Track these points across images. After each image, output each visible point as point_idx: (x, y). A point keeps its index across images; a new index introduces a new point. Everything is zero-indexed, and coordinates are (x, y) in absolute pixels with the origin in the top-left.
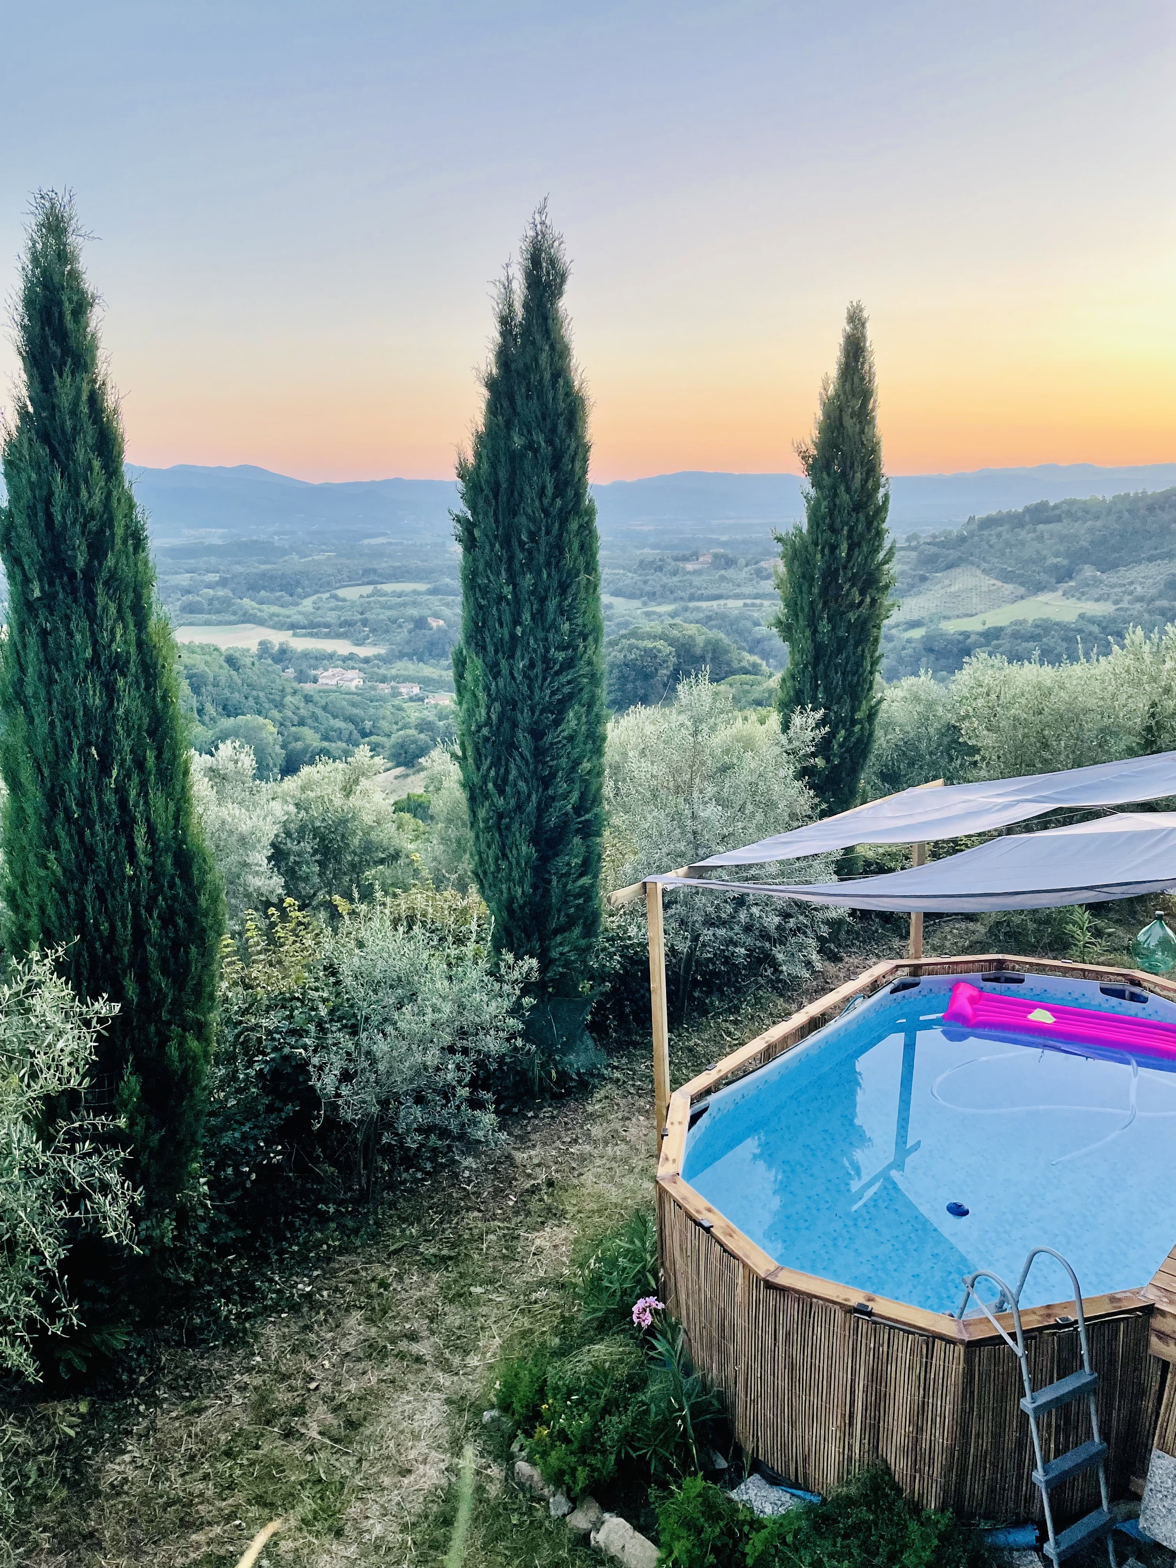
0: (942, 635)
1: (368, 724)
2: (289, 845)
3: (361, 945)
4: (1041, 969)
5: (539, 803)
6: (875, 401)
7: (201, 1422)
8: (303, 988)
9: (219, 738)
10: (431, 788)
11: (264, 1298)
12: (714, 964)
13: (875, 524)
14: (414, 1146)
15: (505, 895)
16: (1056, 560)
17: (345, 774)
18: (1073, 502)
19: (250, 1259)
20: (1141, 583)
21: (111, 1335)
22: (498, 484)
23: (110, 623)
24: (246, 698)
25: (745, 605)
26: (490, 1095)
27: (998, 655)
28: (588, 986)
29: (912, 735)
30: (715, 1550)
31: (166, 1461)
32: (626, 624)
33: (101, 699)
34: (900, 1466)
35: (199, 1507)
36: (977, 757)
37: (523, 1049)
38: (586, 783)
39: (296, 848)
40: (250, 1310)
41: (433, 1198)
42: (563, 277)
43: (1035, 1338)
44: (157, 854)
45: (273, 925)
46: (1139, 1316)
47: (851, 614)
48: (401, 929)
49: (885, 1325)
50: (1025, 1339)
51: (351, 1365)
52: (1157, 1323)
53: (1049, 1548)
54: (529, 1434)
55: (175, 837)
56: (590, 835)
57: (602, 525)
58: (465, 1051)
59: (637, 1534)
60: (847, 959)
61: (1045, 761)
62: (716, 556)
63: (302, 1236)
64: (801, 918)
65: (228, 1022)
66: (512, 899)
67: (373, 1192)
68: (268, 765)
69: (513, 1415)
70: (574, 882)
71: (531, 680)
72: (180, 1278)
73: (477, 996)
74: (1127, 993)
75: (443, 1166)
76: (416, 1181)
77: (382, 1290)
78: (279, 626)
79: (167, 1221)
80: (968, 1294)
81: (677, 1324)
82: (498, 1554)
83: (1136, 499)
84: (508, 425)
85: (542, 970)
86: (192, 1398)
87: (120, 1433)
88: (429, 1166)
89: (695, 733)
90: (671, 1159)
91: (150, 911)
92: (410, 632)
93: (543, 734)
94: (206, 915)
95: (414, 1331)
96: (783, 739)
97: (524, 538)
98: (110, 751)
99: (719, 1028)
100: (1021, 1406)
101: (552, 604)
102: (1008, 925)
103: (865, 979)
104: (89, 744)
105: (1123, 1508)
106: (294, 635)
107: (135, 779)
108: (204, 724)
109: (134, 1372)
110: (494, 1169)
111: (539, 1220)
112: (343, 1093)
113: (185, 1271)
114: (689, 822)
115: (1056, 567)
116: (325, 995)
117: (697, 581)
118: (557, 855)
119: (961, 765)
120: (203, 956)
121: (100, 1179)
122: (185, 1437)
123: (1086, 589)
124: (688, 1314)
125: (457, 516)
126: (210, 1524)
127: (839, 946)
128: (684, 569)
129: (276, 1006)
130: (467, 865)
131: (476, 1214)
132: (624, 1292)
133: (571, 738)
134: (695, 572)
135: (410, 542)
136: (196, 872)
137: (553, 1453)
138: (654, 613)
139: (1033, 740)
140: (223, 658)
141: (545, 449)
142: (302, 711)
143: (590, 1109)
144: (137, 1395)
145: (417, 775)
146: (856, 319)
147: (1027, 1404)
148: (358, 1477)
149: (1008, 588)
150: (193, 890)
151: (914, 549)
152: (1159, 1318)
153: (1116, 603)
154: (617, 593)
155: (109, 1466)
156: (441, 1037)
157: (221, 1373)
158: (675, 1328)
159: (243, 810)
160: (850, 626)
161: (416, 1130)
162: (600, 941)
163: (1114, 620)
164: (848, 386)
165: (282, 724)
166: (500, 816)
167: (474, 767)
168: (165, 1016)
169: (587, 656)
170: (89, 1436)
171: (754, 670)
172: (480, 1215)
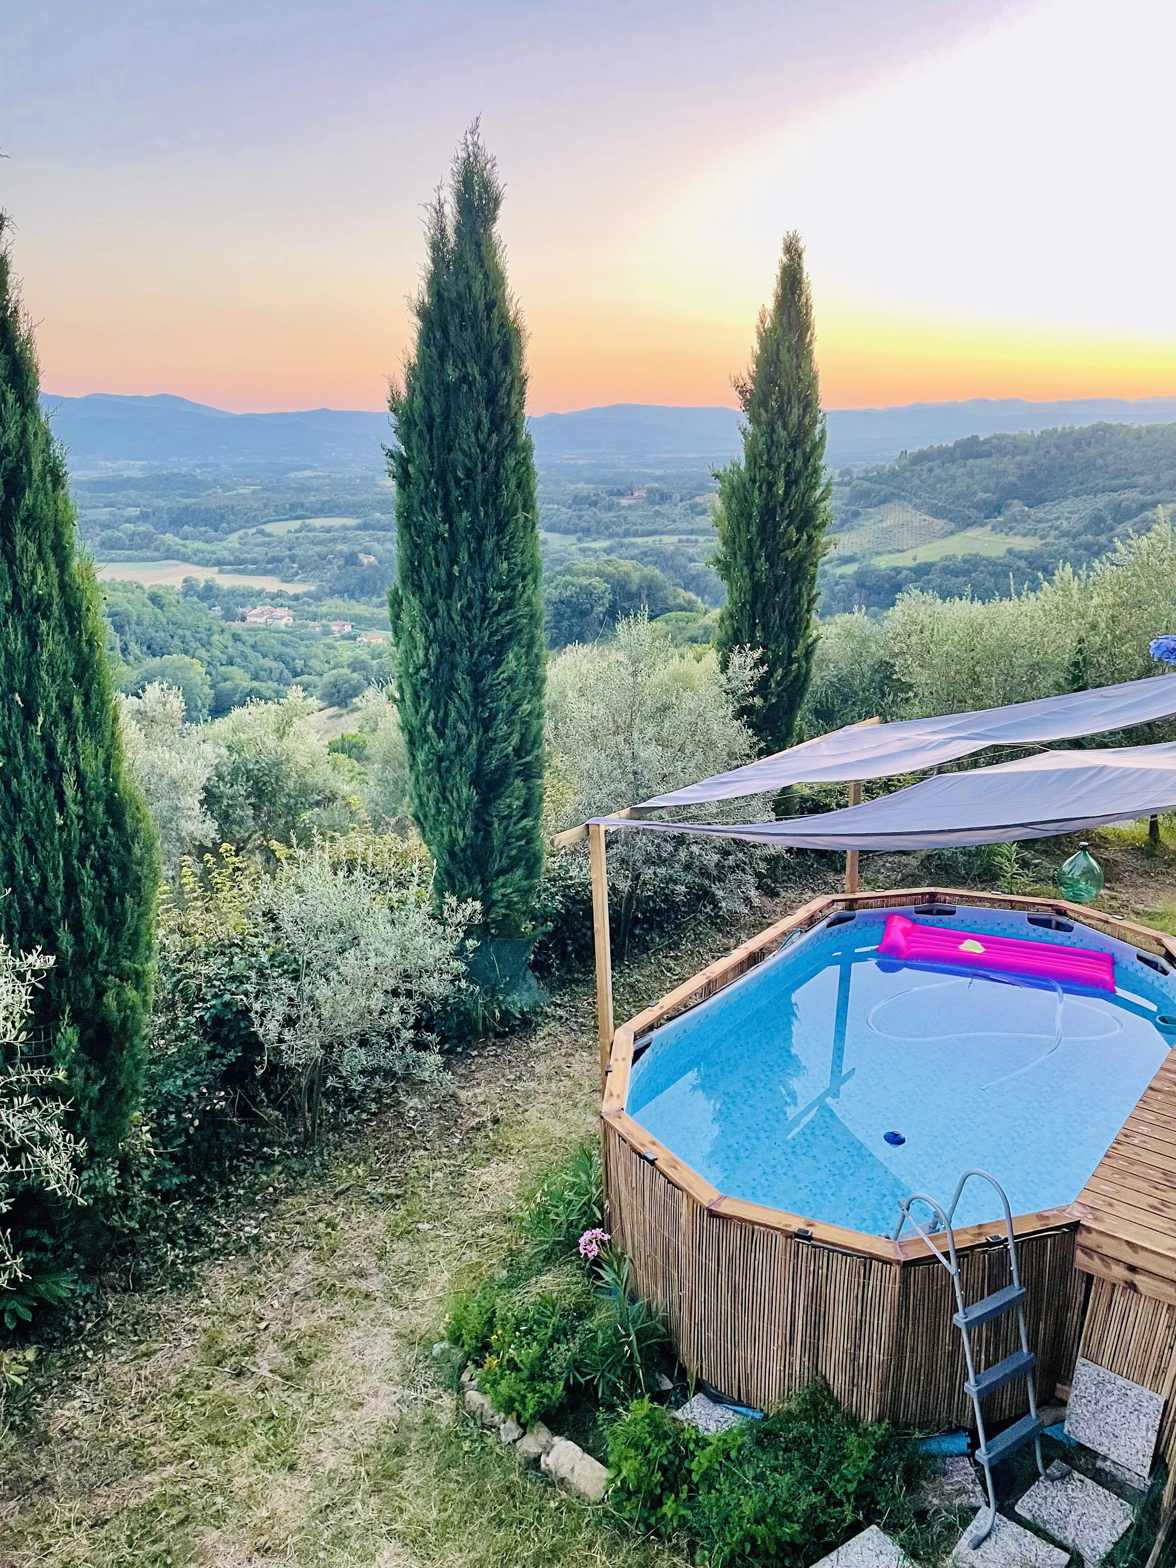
0: (874, 571)
1: (299, 664)
2: (222, 788)
3: (300, 890)
4: (971, 900)
5: (479, 745)
6: (812, 335)
7: (149, 1367)
8: (242, 934)
9: (145, 679)
10: (367, 729)
11: (211, 1242)
12: (654, 902)
13: (812, 460)
14: (359, 1088)
15: (446, 837)
16: (985, 496)
17: (277, 715)
18: (1001, 438)
19: (196, 1203)
20: (1067, 519)
21: (56, 1283)
22: (432, 418)
23: (30, 564)
24: (172, 637)
25: (680, 541)
26: (434, 1035)
27: (930, 591)
28: (530, 926)
29: (845, 672)
30: (663, 1469)
31: (116, 1405)
32: (560, 561)
33: (23, 644)
34: (839, 1383)
35: (151, 1448)
36: (911, 694)
37: (467, 990)
38: (526, 724)
39: (230, 792)
40: (196, 1254)
41: (379, 1138)
42: (496, 202)
43: (967, 1256)
44: (88, 803)
45: (209, 871)
46: (1065, 1233)
47: (788, 552)
48: (341, 874)
49: (825, 1248)
50: (958, 1257)
51: (301, 1304)
52: (1082, 1238)
53: (981, 1454)
54: (478, 1365)
55: (106, 785)
56: (531, 777)
57: (537, 460)
58: (409, 994)
59: (586, 1456)
60: (783, 894)
61: (979, 698)
62: (650, 491)
63: (248, 1179)
64: (740, 855)
65: (165, 969)
66: (453, 842)
67: (319, 1134)
68: (196, 706)
69: (463, 1346)
70: (515, 824)
71: (469, 620)
72: (124, 1226)
73: (420, 940)
74: (1054, 923)
75: (389, 1106)
76: (360, 1122)
77: (329, 1230)
78: (205, 563)
79: (110, 1170)
80: (904, 1217)
81: (623, 1254)
82: (450, 1481)
83: (1064, 435)
84: (442, 356)
85: (486, 912)
86: (140, 1342)
87: (68, 1379)
88: (374, 1107)
89: (634, 674)
90: (615, 1094)
91: (82, 860)
92: (340, 568)
93: (482, 676)
94: (140, 864)
95: (363, 1268)
96: (723, 679)
97: (460, 474)
98: (35, 697)
99: (659, 964)
100: (954, 1321)
101: (489, 544)
102: (939, 858)
103: (802, 913)
104: (12, 690)
105: (1049, 1414)
106: (220, 572)
107: (63, 727)
108: (128, 663)
109: (81, 1319)
110: (440, 1107)
111: (485, 1156)
112: (286, 1038)
113: (130, 1218)
114: (629, 763)
115: (985, 502)
116: (265, 941)
117: (632, 516)
118: (499, 797)
119: (893, 701)
120: (139, 905)
121: (40, 1133)
122: (135, 1380)
123: (1014, 524)
124: (633, 1243)
125: (390, 451)
126: (163, 1464)
127: (775, 881)
128: (618, 504)
129: (215, 953)
130: (407, 808)
131: (422, 1152)
132: (571, 1224)
133: (510, 680)
134: (630, 507)
135: (338, 476)
136: (129, 821)
137: (503, 1382)
138: (589, 549)
139: (965, 677)
140: (146, 595)
141: (480, 383)
142: (230, 650)
143: (533, 1046)
144: (84, 1341)
145: (351, 715)
146: (792, 250)
147: (959, 1319)
148: (311, 1412)
149: (939, 523)
150: (127, 840)
151: (847, 484)
152: (1084, 1233)
153: (1042, 537)
154: (551, 529)
155: (58, 1412)
156: (384, 980)
157: (170, 1317)
158: (621, 1258)
159: (173, 753)
160: (787, 564)
161: (360, 1072)
162: (541, 882)
163: (1040, 556)
164: (785, 319)
165: (209, 664)
166: (441, 759)
167: (413, 710)
168: (101, 967)
169: (525, 595)
170: (36, 1383)
171: (688, 607)
172: (427, 1153)
